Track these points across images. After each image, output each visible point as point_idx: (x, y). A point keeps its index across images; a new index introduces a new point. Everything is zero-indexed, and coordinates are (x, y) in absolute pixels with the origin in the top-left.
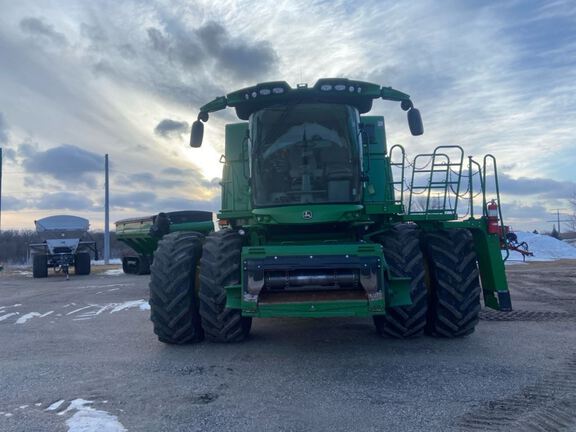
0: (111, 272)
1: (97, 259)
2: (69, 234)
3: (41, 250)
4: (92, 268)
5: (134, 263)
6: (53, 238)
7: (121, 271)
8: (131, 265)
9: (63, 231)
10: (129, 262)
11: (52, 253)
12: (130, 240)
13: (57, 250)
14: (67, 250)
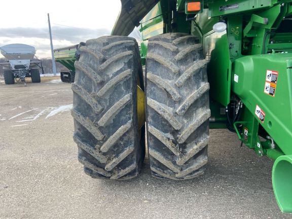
0: (54, 81)
1: (43, 73)
2: (23, 57)
3: (7, 67)
4: (41, 79)
5: (67, 76)
6: (13, 59)
7: (60, 80)
8: (66, 77)
9: (19, 54)
10: (64, 75)
11: (14, 69)
12: (63, 61)
13: (16, 67)
14: (23, 67)
